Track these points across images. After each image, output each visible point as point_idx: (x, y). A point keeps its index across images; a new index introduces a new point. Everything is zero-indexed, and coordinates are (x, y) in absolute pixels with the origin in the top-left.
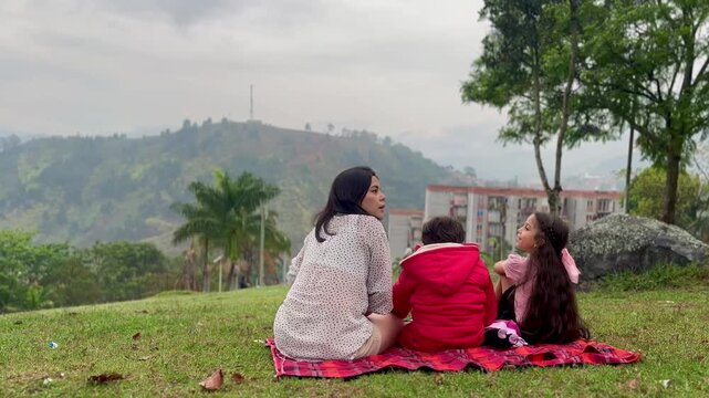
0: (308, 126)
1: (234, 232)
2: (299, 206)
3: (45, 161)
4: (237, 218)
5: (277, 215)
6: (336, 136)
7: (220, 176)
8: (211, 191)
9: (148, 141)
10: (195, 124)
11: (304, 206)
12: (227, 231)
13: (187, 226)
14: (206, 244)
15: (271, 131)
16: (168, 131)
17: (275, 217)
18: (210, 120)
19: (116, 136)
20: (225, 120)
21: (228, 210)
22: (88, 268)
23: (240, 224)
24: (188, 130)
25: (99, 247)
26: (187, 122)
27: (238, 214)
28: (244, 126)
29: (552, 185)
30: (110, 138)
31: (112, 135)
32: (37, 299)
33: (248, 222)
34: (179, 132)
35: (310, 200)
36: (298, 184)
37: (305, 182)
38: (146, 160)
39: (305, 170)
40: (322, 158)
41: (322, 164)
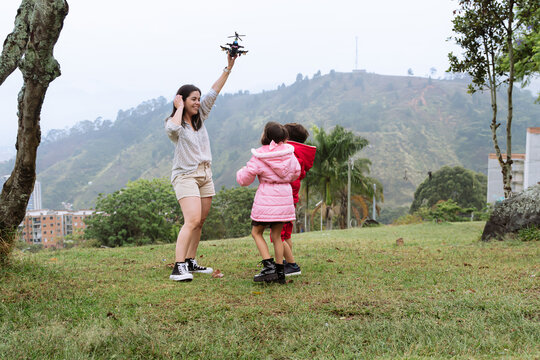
0: (410, 72)
1: (328, 180)
2: (401, 150)
4: (330, 168)
5: (370, 163)
7: (317, 132)
9: (266, 95)
10: (307, 77)
11: (406, 150)
12: (323, 179)
14: (307, 191)
15: (375, 79)
16: (283, 85)
17: (368, 165)
18: (319, 72)
19: (240, 92)
20: (332, 71)
21: (322, 161)
22: (216, 210)
23: (333, 173)
24: (301, 83)
25: (224, 192)
26: (300, 76)
27: (331, 164)
28: (350, 75)
29: (505, 161)
30: (236, 95)
31: (237, 92)
33: (339, 171)
34: (293, 85)
35: (412, 144)
36: (400, 129)
37: (407, 126)
38: (266, 113)
39: (408, 114)
40: (424, 102)
41: (424, 108)
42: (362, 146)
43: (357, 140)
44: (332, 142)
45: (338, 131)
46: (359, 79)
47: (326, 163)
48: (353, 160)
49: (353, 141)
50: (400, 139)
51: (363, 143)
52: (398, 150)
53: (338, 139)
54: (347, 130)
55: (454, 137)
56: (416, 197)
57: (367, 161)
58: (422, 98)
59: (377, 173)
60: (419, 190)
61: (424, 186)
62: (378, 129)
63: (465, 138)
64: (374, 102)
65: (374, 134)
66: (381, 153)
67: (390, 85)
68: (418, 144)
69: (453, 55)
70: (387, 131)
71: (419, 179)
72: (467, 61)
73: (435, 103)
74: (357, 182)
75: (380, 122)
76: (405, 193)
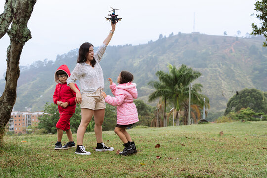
0: (225, 33)
1: (177, 96)
2: (220, 79)
4: (179, 89)
5: (202, 86)
6: (242, 38)
7: (171, 68)
8: (166, 75)
9: (142, 47)
10: (165, 36)
11: (223, 79)
12: (174, 96)
13: (155, 93)
14: (165, 102)
15: (205, 37)
16: (151, 41)
17: (201, 87)
18: (172, 33)
19: (127, 45)
20: (180, 33)
21: (174, 85)
22: (113, 113)
23: (180, 92)
24: (162, 39)
26: (161, 35)
27: (179, 87)
28: (190, 35)
30: (124, 46)
31: (125, 45)
32: (91, 127)
33: (184, 91)
34: (157, 41)
35: (226, 75)
36: (219, 66)
37: (223, 65)
38: (141, 56)
39: (224, 58)
40: (233, 50)
41: (232, 54)
42: (197, 76)
43: (195, 73)
44: (180, 74)
45: (183, 68)
46: (196, 37)
47: (177, 86)
48: (192, 84)
49: (192, 73)
50: (219, 72)
51: (198, 75)
52: (218, 79)
53: (184, 72)
54: (188, 67)
55: (251, 71)
56: (228, 106)
57: (200, 85)
58: (232, 48)
59: (206, 92)
60: (230, 102)
61: (233, 99)
62: (206, 66)
63: (257, 72)
64: (204, 51)
65: (204, 69)
66: (207, 80)
67: (213, 40)
68: (230, 75)
69: (255, 24)
70: (211, 67)
71: (230, 95)
72: (263, 28)
73: (240, 51)
74: (195, 97)
75: (208, 62)
76: (221, 103)
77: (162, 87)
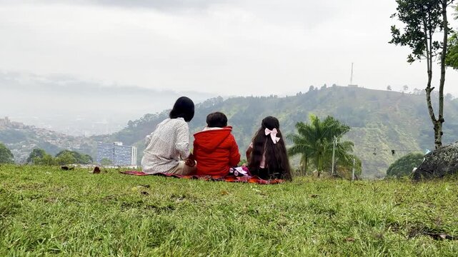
0: (389, 88)
1: (320, 153)
2: (380, 141)
3: (235, 111)
4: (321, 145)
6: (409, 94)
7: (314, 119)
9: (288, 99)
10: (317, 88)
11: (383, 141)
12: (317, 153)
14: (306, 161)
15: (363, 91)
16: (300, 93)
17: (352, 146)
18: (325, 86)
19: (271, 96)
20: (334, 85)
21: (316, 140)
23: (323, 148)
24: (313, 91)
26: (312, 87)
27: (322, 142)
28: (346, 88)
29: (437, 118)
30: (268, 98)
31: (269, 96)
33: (328, 147)
34: (307, 93)
35: (387, 137)
36: (380, 126)
37: (385, 125)
38: (288, 111)
39: (385, 117)
40: (398, 109)
41: (398, 112)
42: (346, 131)
43: (342, 127)
44: (324, 127)
45: (329, 120)
46: (353, 91)
47: (319, 141)
48: (336, 141)
49: (339, 127)
50: (379, 134)
52: (377, 141)
53: (329, 125)
54: (335, 119)
55: (418, 134)
56: (388, 173)
57: (351, 143)
58: (397, 107)
60: (390, 168)
61: (394, 165)
62: (363, 126)
63: (427, 136)
64: (362, 107)
65: (361, 129)
66: (365, 142)
67: (373, 95)
68: (392, 136)
69: (396, 28)
70: (370, 127)
71: (391, 160)
72: (408, 34)
73: (406, 110)
74: (341, 155)
75: (365, 121)
76: (381, 171)
77: (302, 141)
